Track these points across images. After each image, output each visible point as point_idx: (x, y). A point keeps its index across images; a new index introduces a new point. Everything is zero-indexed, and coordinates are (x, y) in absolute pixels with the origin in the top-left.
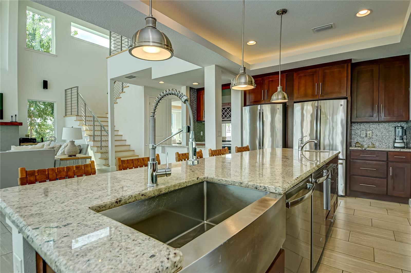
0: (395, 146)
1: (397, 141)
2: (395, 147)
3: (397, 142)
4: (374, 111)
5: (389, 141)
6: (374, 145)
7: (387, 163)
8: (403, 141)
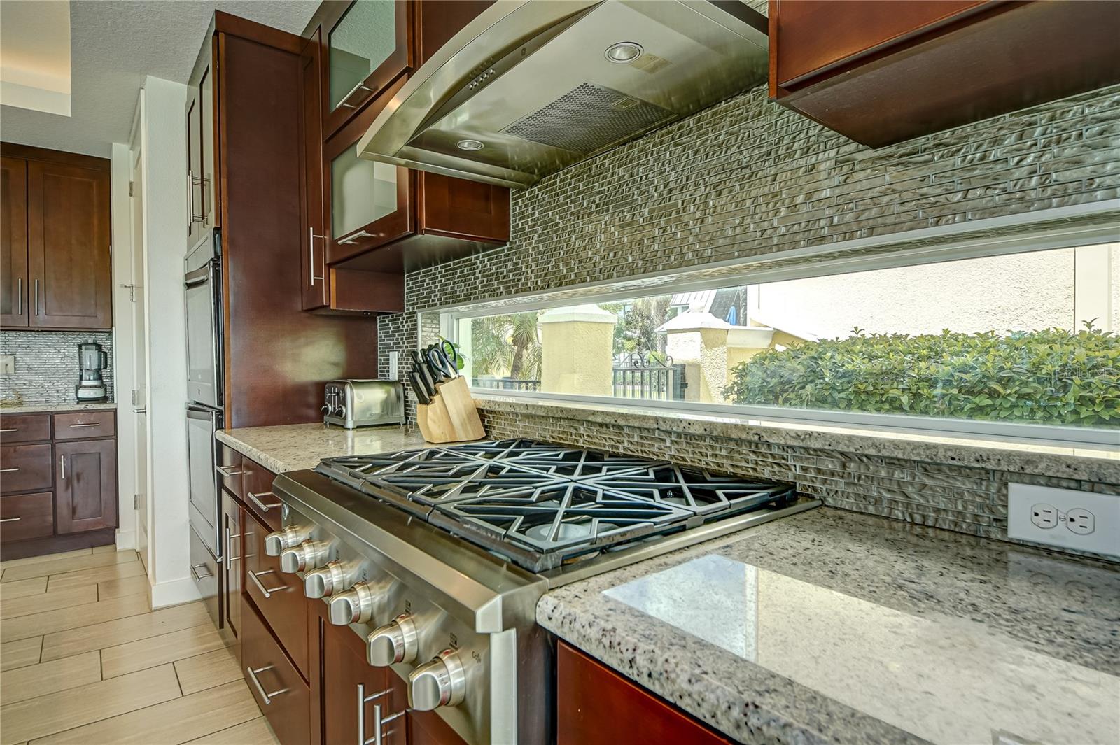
0: (79, 396)
1: (84, 383)
2: (80, 401)
3: (85, 387)
4: (14, 295)
5: (65, 384)
6: (20, 396)
7: (53, 447)
8: (102, 382)
